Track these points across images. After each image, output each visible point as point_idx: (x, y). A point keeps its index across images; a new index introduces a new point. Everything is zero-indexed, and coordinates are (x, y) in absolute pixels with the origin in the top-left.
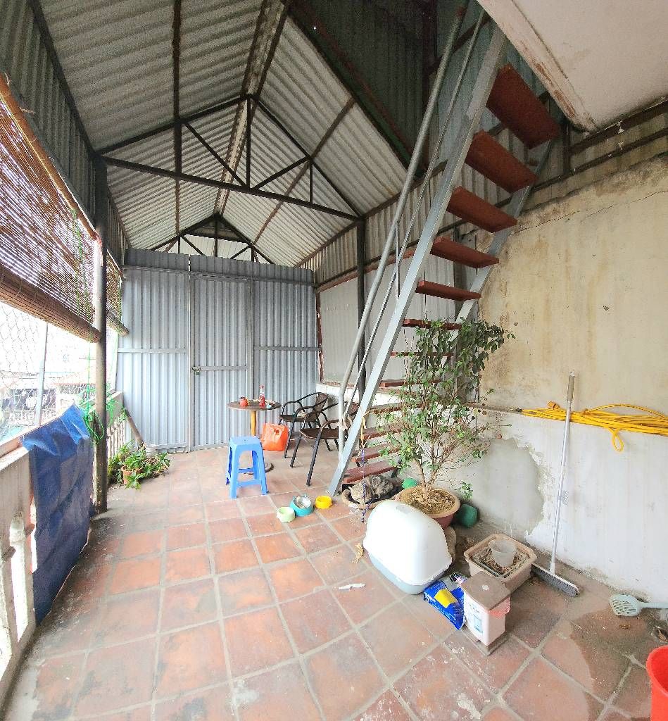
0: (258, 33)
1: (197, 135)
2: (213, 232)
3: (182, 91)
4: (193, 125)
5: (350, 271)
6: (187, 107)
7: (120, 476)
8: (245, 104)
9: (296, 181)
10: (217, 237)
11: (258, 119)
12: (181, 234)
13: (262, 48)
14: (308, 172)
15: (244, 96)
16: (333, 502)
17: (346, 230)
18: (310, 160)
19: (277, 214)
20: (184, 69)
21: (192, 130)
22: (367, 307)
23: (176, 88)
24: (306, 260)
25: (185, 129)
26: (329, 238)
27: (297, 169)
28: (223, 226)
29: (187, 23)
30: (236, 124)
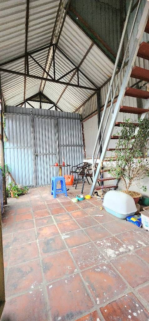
0: (56, 21)
1: (34, 60)
2: (39, 100)
3: (28, 43)
4: (32, 56)
5: (94, 112)
6: (30, 49)
7: (10, 194)
8: (52, 47)
9: (72, 78)
10: (41, 102)
11: (57, 53)
12: (26, 101)
13: (58, 27)
14: (77, 73)
15: (51, 44)
16: (91, 197)
17: (93, 95)
18: (77, 69)
19: (65, 91)
20: (29, 34)
21: (32, 57)
22: (101, 121)
23: (26, 41)
24: (77, 110)
25: (29, 57)
26: (86, 100)
27: (72, 73)
28: (43, 97)
29: (31, 18)
30: (48, 55)
